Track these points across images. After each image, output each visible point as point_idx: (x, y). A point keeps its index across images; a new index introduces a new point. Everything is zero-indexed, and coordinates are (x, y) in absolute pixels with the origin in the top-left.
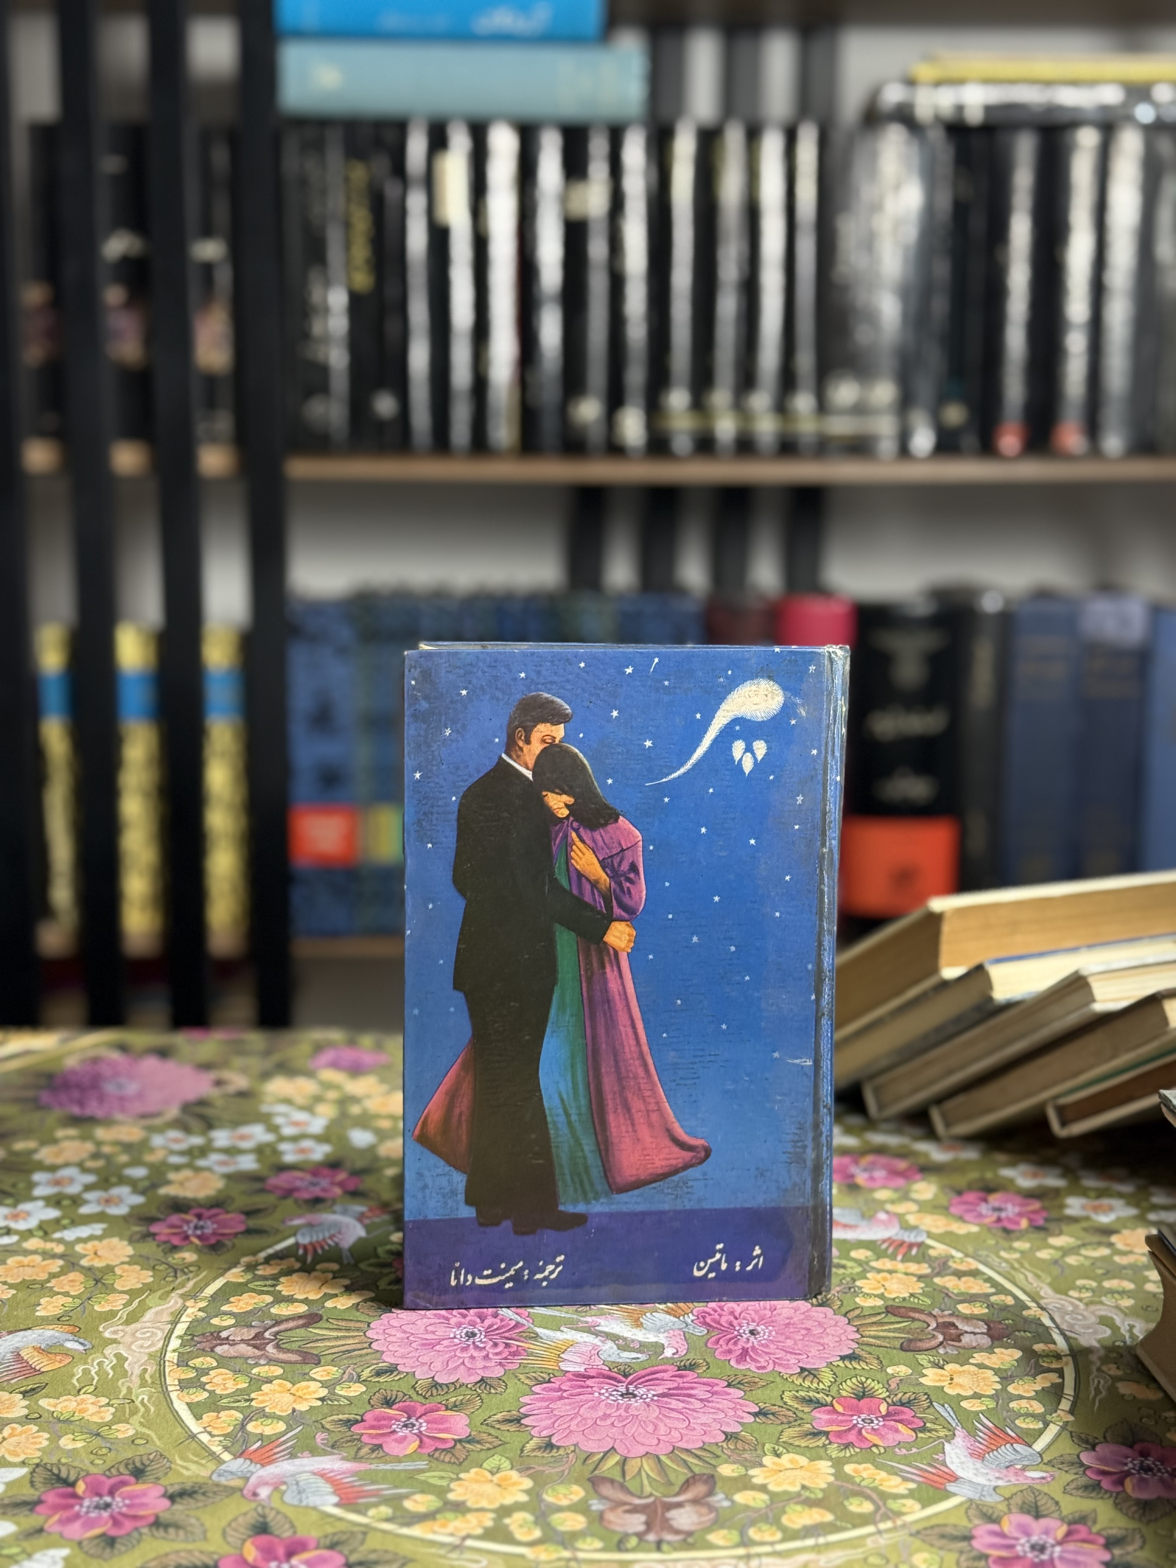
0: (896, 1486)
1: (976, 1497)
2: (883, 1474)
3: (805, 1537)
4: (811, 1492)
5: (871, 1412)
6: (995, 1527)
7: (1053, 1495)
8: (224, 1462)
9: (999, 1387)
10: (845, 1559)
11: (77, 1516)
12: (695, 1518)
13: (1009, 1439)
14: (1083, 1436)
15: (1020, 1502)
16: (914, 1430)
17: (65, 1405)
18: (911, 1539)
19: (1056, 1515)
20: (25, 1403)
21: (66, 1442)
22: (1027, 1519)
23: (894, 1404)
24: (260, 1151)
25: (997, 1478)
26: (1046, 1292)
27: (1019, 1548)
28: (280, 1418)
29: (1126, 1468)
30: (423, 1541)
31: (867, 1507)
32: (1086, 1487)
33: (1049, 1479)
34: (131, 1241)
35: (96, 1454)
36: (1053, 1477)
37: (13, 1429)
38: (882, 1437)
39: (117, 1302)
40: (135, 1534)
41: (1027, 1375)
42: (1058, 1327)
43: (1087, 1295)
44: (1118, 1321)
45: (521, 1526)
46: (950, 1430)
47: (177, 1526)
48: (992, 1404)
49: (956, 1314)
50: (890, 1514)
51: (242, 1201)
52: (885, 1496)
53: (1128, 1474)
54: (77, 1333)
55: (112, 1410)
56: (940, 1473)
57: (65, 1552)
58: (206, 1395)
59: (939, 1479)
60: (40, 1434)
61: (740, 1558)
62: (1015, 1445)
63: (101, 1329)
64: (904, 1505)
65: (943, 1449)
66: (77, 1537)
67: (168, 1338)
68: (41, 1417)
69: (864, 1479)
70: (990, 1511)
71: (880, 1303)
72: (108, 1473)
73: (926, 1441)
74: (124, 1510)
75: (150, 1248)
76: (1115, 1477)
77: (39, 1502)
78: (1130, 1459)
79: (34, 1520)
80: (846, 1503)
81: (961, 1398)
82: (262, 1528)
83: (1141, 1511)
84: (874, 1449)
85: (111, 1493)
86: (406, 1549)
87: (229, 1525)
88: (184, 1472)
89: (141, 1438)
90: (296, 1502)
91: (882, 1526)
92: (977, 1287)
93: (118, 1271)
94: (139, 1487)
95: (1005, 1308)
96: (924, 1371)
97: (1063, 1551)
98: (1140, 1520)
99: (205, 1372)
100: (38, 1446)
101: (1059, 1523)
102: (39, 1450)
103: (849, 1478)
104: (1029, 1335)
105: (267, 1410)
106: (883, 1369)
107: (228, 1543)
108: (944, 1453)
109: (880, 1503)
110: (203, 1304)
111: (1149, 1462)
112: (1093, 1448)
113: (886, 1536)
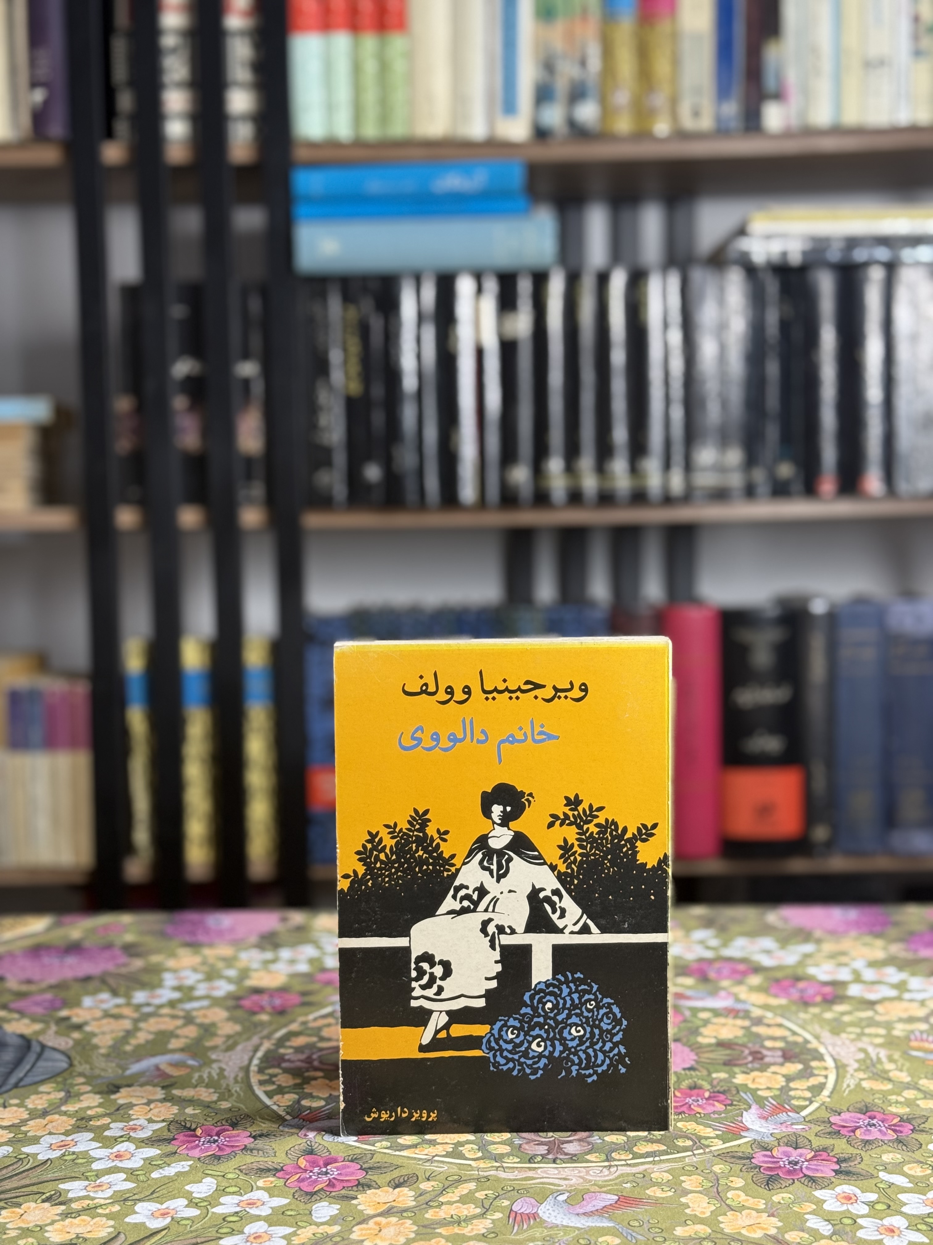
0: (709, 1133)
1: (758, 1138)
2: (701, 1127)
3: (646, 1157)
4: (654, 1136)
5: (698, 1095)
6: (769, 1153)
7: (808, 1137)
8: (286, 1120)
9: (784, 1084)
10: (670, 1167)
11: (198, 1146)
12: (578, 1148)
13: (784, 1110)
14: (834, 1109)
15: (786, 1141)
16: (725, 1105)
17: (188, 1093)
18: (714, 1158)
19: (809, 1147)
20: (163, 1092)
21: (189, 1111)
22: (790, 1149)
23: (714, 1092)
24: (311, 961)
25: (774, 1129)
26: (826, 1035)
27: (781, 1163)
28: (321, 1098)
29: (858, 1125)
30: (408, 1157)
31: (689, 1143)
32: (830, 1133)
33: (807, 1129)
34: (228, 1009)
35: (208, 1116)
36: (810, 1128)
37: (156, 1105)
38: (704, 1109)
39: (218, 1041)
40: (233, 1154)
41: (803, 1077)
42: (829, 1052)
43: (852, 1036)
44: (870, 1049)
45: (469, 1151)
46: (748, 1105)
47: (258, 1150)
48: (777, 1093)
49: (763, 1047)
50: (703, 1147)
51: (298, 987)
52: (700, 1138)
53: (859, 1127)
54: (194, 1056)
55: (217, 1095)
56: (738, 1127)
57: (192, 1162)
58: (274, 1087)
59: (737, 1130)
60: (173, 1107)
61: (605, 1167)
62: (789, 1113)
63: (209, 1054)
64: (712, 1142)
65: (742, 1114)
66: (197, 1156)
67: (251, 1060)
68: (173, 1098)
69: (688, 1130)
70: (767, 1145)
71: (713, 1041)
72: (215, 1125)
73: (731, 1111)
74: (225, 1143)
75: (239, 1013)
76: (850, 1129)
77: (174, 1139)
78: (862, 1120)
79: (170, 1148)
80: (675, 1141)
81: (758, 1089)
82: (310, 1152)
83: (863, 1145)
84: (698, 1115)
85: (218, 1134)
86: (399, 1162)
87: (290, 1149)
88: (262, 1125)
89: (236, 1108)
90: (330, 1140)
91: (695, 1152)
92: (778, 1032)
93: (220, 1025)
94: (234, 1132)
95: (796, 1043)
96: (737, 1076)
97: (809, 1164)
98: (862, 1149)
99: (275, 1076)
100: (172, 1113)
101: (809, 1151)
102: (173, 1114)
103: (681, 1130)
104: (809, 1057)
105: (315, 1094)
106: (710, 1074)
107: (289, 1158)
108: (742, 1116)
109: (697, 1141)
110: (273, 1041)
111: (874, 1122)
112: (839, 1114)
113: (697, 1156)
